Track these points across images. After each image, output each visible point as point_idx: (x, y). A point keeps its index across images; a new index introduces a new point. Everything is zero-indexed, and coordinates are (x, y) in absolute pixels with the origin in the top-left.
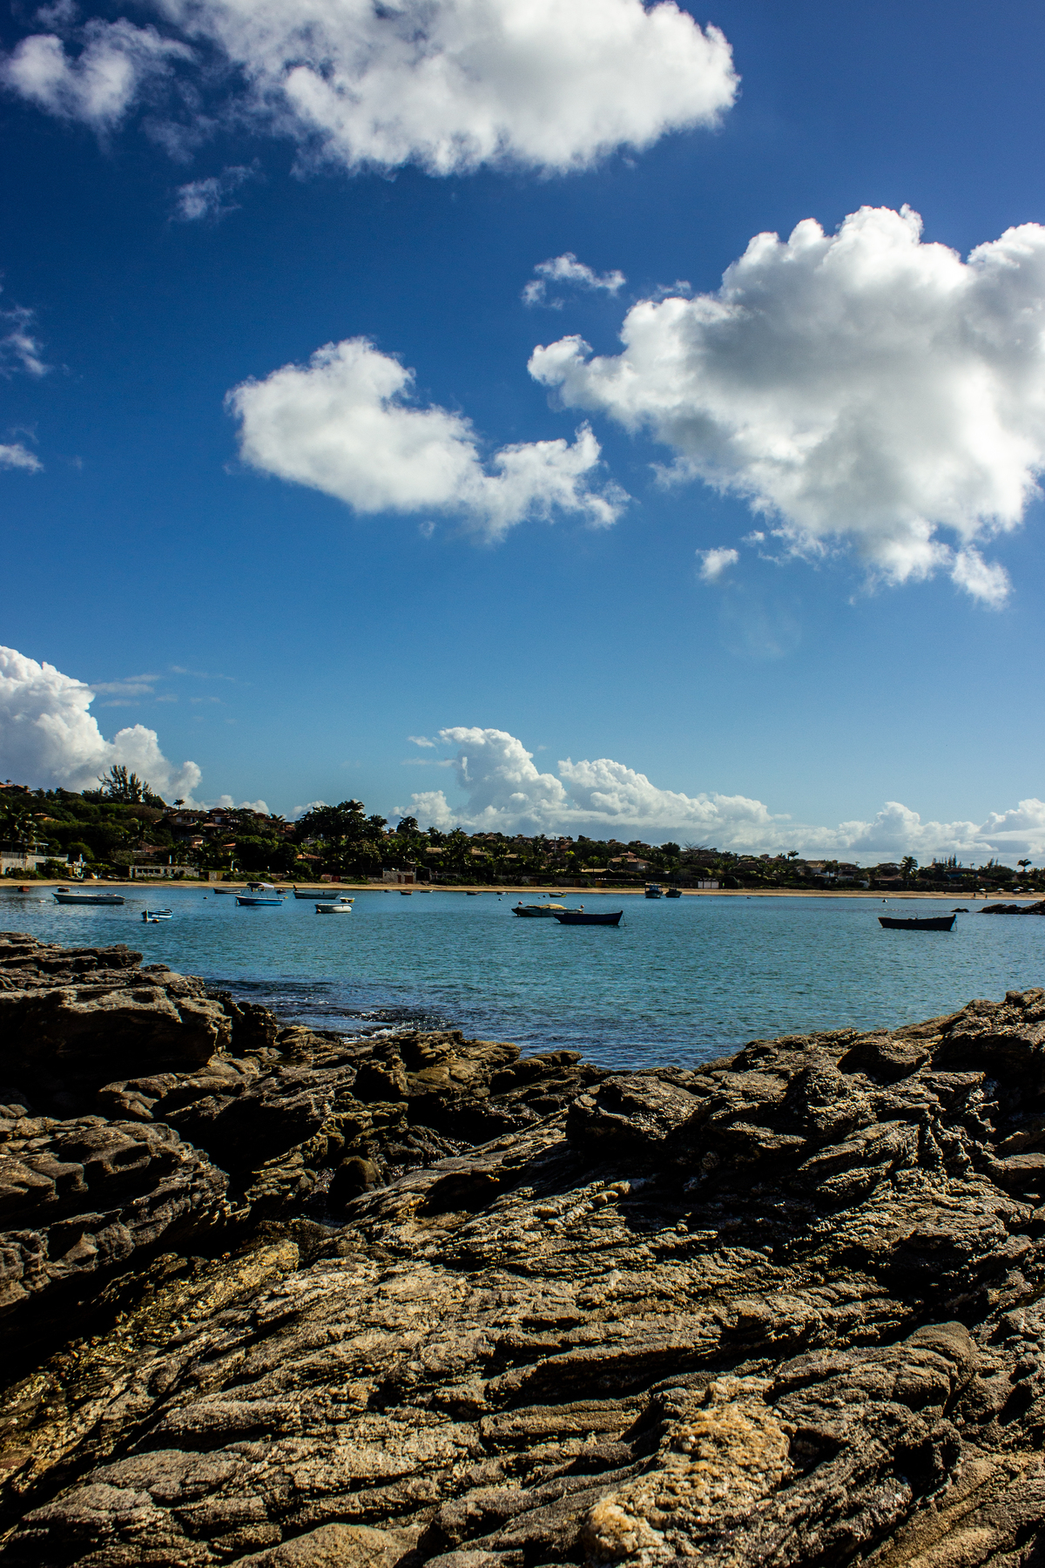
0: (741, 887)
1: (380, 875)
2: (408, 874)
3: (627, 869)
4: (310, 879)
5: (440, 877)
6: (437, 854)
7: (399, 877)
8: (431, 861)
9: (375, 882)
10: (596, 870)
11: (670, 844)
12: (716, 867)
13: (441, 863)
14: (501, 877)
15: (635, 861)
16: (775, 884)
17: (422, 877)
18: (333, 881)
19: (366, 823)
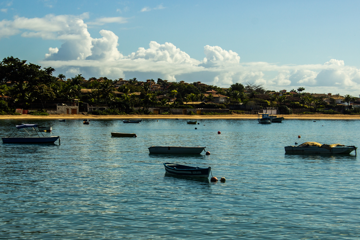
0: (291, 113)
1: (55, 108)
2: (73, 107)
3: (213, 101)
4: (8, 113)
5: (94, 109)
6: (89, 93)
7: (68, 109)
8: (85, 98)
9: (52, 114)
10: (194, 103)
11: (237, 84)
12: (273, 99)
13: (93, 100)
14: (135, 109)
15: (217, 96)
16: (313, 111)
17: (83, 110)
18: (24, 113)
19: (42, 72)
